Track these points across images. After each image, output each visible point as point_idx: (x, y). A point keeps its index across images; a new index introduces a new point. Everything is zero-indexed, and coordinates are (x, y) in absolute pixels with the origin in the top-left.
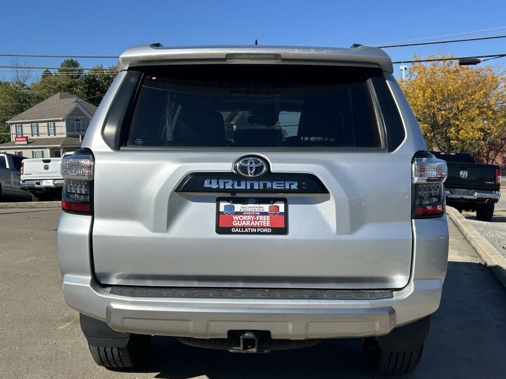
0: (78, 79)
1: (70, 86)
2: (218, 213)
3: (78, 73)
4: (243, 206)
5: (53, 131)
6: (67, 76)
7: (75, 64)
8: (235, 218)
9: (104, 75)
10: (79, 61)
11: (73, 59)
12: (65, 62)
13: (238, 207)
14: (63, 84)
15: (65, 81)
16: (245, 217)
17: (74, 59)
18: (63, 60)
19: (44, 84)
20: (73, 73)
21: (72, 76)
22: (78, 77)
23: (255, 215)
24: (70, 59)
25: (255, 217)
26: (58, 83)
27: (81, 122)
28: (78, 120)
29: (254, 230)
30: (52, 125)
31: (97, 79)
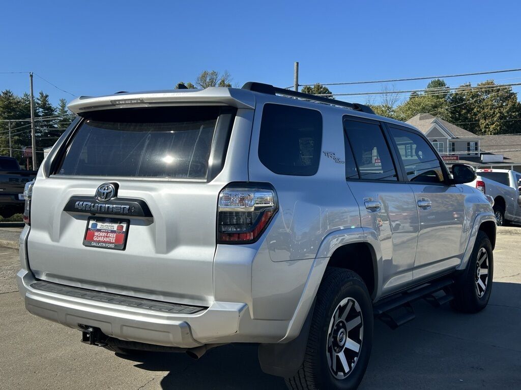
0: (443, 99)
1: (435, 107)
2: (87, 229)
3: (444, 93)
4: (102, 224)
5: (409, 153)
6: (433, 96)
7: (441, 84)
8: (96, 234)
9: (471, 92)
10: (446, 81)
11: (439, 79)
12: (432, 82)
13: (100, 225)
14: (427, 105)
15: (430, 102)
16: (101, 234)
17: (441, 79)
18: (430, 81)
19: (409, 105)
20: (438, 93)
21: (438, 96)
22: (444, 96)
23: (108, 232)
24: (437, 79)
25: (107, 234)
26: (422, 104)
27: (438, 143)
28: (435, 141)
29: (104, 245)
30: (409, 147)
31: (464, 97)
